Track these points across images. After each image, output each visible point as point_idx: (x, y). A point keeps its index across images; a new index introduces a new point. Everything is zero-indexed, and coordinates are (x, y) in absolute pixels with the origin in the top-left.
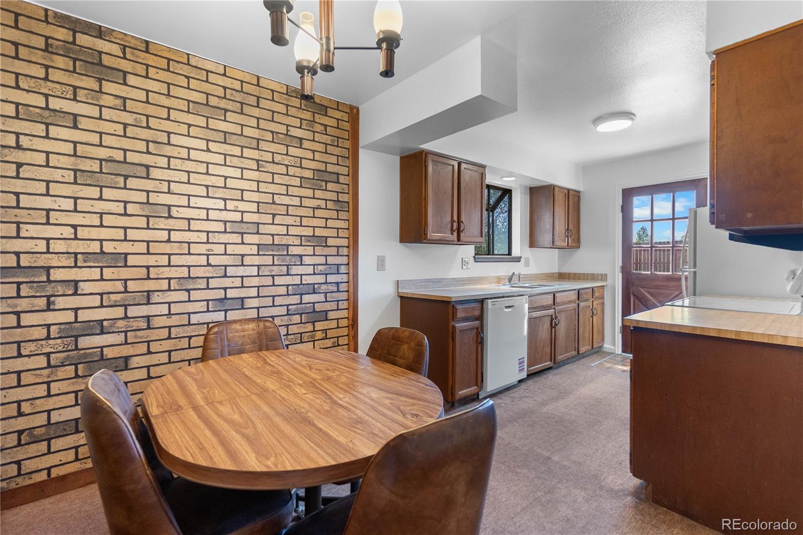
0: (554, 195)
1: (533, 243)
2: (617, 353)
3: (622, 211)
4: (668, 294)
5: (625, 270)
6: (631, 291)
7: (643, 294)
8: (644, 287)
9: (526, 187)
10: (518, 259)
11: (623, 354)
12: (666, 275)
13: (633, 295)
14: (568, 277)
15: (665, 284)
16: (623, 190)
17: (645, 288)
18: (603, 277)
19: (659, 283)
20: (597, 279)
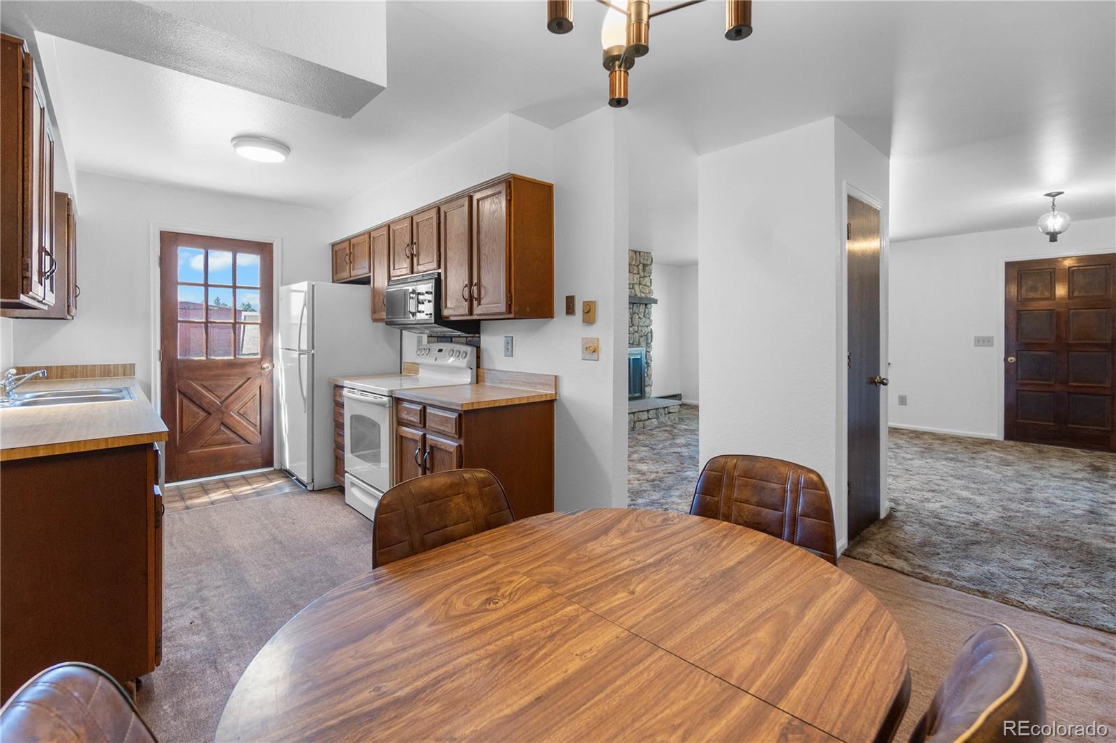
0: (68, 215)
3: (161, 265)
4: (229, 385)
5: (166, 357)
6: (176, 386)
7: (195, 389)
8: (192, 380)
11: (165, 484)
12: (228, 360)
13: (179, 391)
15: (227, 372)
16: (162, 233)
17: (198, 380)
18: (128, 370)
19: (219, 372)
20: (114, 373)
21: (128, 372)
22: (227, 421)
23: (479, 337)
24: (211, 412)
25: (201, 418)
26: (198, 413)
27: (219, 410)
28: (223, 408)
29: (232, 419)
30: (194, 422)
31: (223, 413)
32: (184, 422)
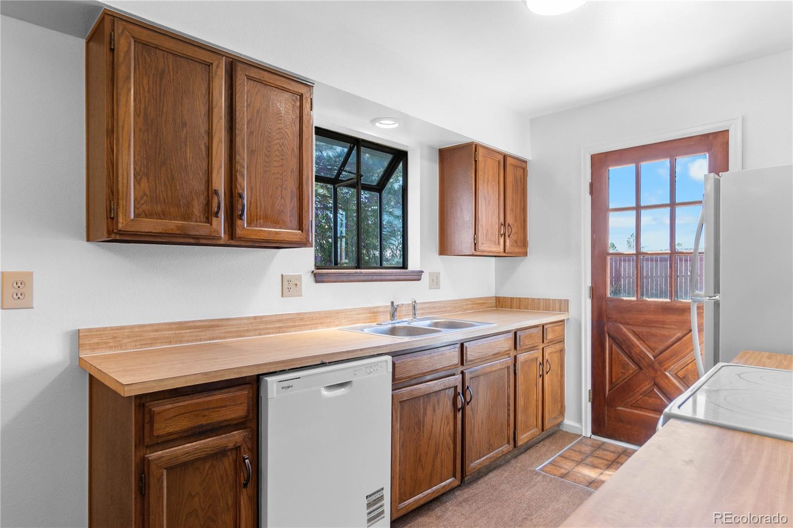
0: (476, 161)
1: (444, 248)
2: (584, 435)
3: (592, 193)
4: (664, 336)
5: (596, 293)
6: (606, 329)
7: (624, 335)
8: (626, 324)
9: (431, 148)
10: (417, 276)
11: (594, 437)
12: (662, 302)
13: (609, 335)
14: (509, 305)
15: (661, 317)
16: (593, 157)
17: (628, 324)
18: (563, 305)
19: (650, 317)
20: (553, 308)
21: (563, 308)
22: (662, 383)
24: (642, 366)
25: (631, 371)
26: (628, 364)
27: (651, 365)
28: (657, 365)
29: (666, 381)
30: (624, 374)
31: (656, 371)
32: (613, 370)
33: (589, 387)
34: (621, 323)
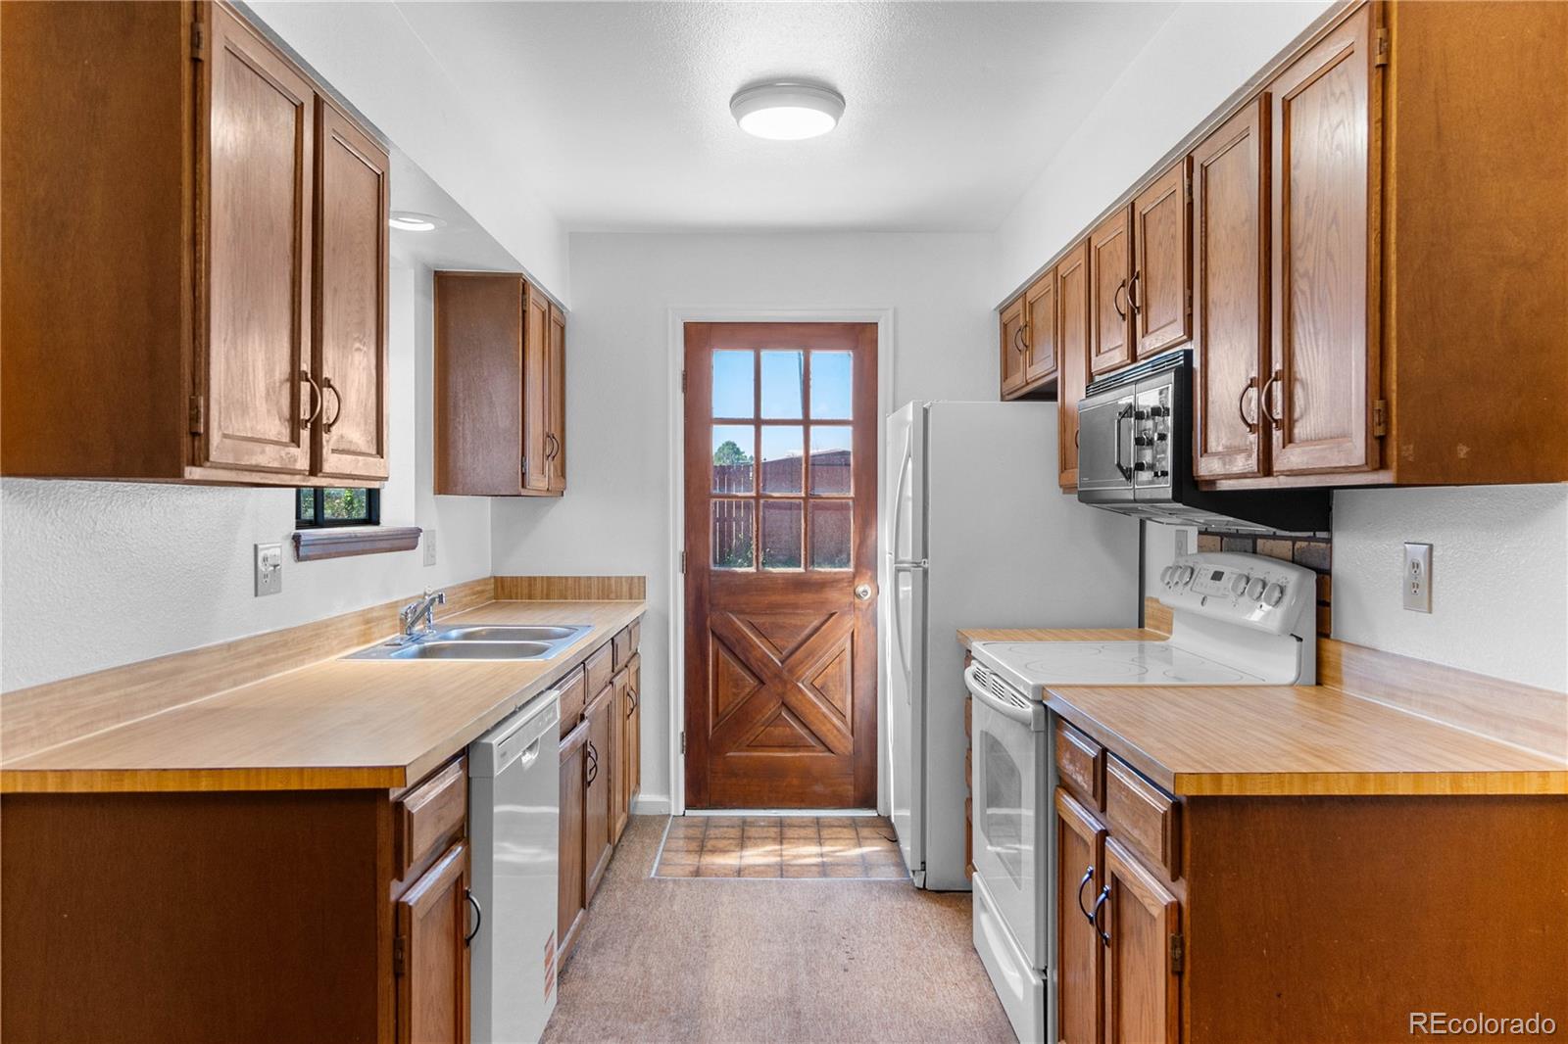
0: (524, 312)
1: (446, 479)
2: (673, 813)
3: (686, 388)
4: (795, 626)
5: (692, 564)
6: (708, 623)
7: (738, 630)
8: (740, 612)
9: (426, 267)
10: (406, 540)
11: (689, 813)
12: (792, 574)
13: (713, 632)
14: (526, 591)
15: (791, 598)
16: (688, 327)
17: (743, 612)
18: (633, 589)
19: (776, 598)
20: (616, 592)
21: (635, 592)
22: (793, 700)
23: (1329, 541)
24: (764, 677)
25: (747, 690)
26: (743, 679)
27: (778, 675)
28: (785, 674)
29: (800, 697)
30: (736, 695)
31: (784, 683)
32: (720, 694)
33: (681, 728)
34: (731, 612)
